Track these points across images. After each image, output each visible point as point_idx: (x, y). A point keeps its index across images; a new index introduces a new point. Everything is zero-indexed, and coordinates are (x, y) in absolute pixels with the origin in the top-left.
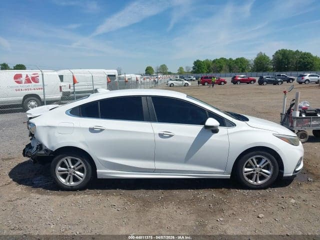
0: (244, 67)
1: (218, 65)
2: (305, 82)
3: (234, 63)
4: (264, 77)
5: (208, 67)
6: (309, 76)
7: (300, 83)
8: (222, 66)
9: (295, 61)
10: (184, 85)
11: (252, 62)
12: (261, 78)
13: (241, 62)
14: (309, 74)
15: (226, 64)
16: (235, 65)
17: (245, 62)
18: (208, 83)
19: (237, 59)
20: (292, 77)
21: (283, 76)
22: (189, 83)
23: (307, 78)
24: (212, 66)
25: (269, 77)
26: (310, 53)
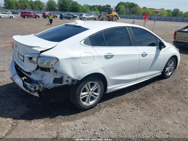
0: (41, 7)
1: (23, 4)
2: (83, 19)
3: (34, 4)
4: (63, 14)
5: (17, 5)
6: (85, 15)
7: (81, 19)
8: (26, 5)
9: (70, 6)
10: (9, 17)
11: (45, 5)
12: (61, 15)
13: (39, 3)
14: (85, 14)
15: (29, 4)
16: (35, 5)
17: (41, 4)
18: (28, 17)
19: (36, 1)
20: (76, 15)
21: (71, 14)
22: (13, 16)
23: (84, 16)
24: (19, 5)
25: (66, 15)
26: (77, 2)
